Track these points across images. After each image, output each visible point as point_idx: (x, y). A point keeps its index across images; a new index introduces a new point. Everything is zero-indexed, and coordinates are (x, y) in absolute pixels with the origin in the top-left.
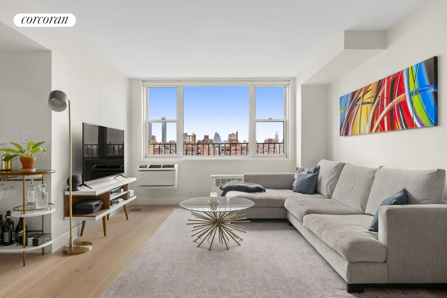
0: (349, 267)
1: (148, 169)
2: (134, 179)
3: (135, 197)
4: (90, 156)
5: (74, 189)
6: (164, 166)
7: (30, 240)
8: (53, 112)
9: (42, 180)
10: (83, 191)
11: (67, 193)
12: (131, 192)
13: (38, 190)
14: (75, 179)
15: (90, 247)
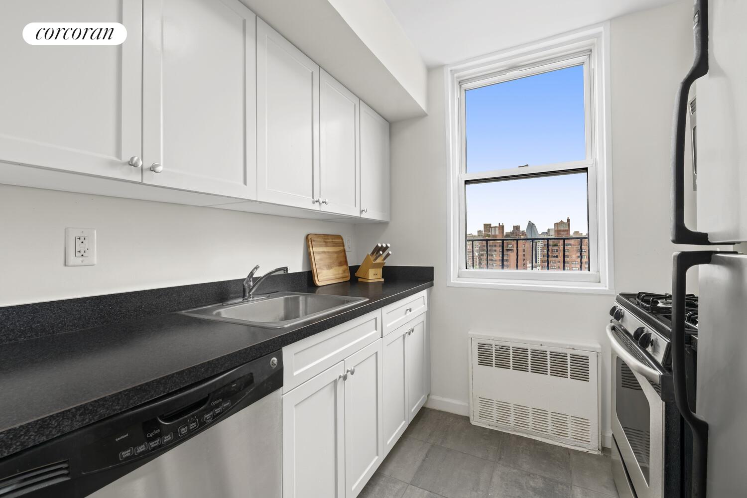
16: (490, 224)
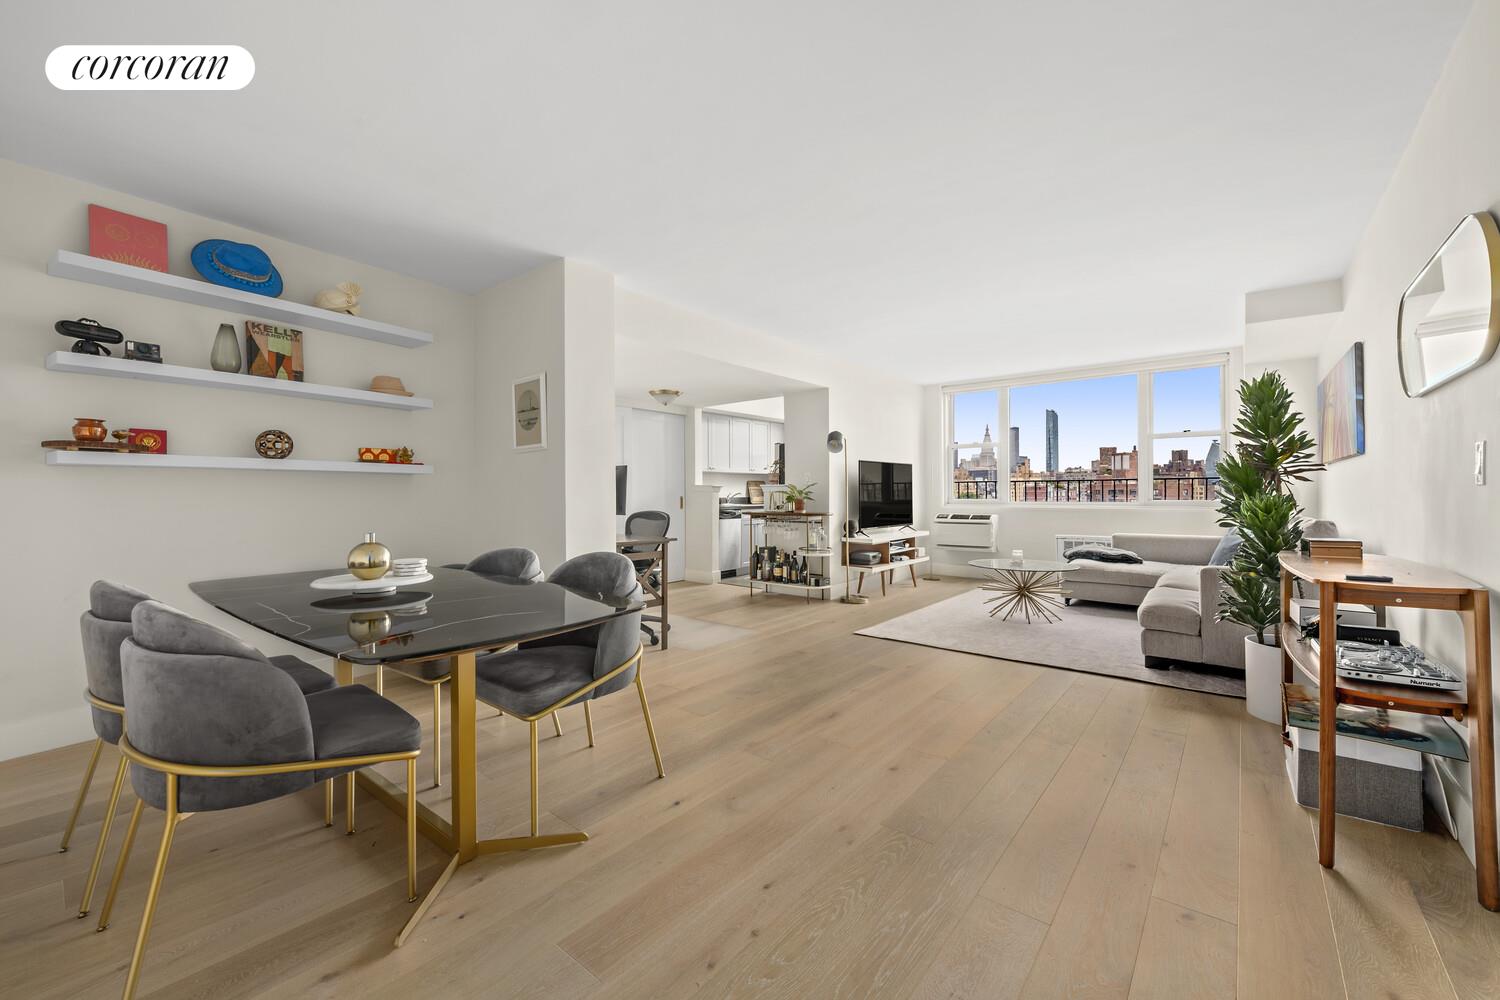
0: (1144, 635)
1: (949, 520)
2: (927, 533)
3: (927, 558)
4: (872, 500)
5: (851, 536)
6: (974, 517)
7: (813, 580)
8: (830, 453)
9: (820, 522)
10: (859, 538)
11: (844, 539)
12: (922, 551)
13: (818, 533)
14: (851, 524)
15: (867, 600)
16: (1115, 449)
